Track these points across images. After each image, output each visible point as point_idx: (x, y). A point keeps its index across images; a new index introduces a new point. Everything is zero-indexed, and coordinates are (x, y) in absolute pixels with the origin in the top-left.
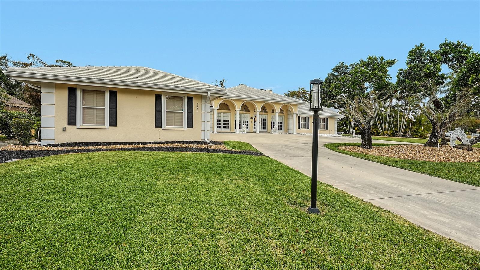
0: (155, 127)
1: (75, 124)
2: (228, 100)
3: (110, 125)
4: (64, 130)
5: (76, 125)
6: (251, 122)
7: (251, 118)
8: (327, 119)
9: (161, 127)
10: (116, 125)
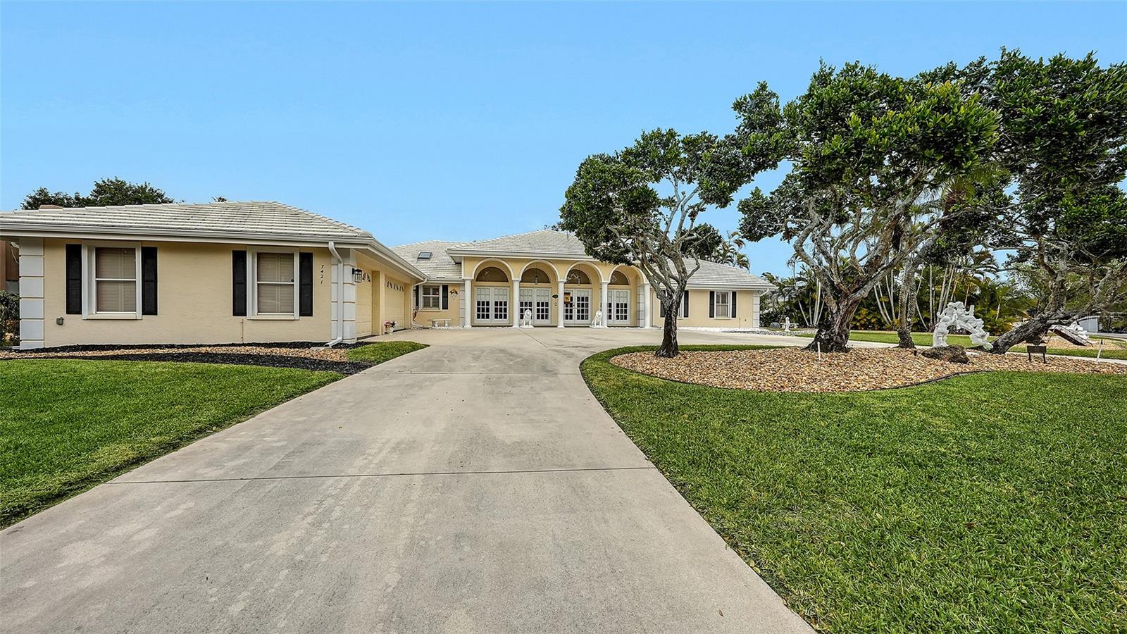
0: (234, 315)
1: (79, 312)
2: (493, 259)
3: (144, 313)
4: (60, 322)
5: (81, 314)
6: (553, 304)
7: (553, 297)
8: (734, 294)
9: (245, 314)
10: (155, 313)
